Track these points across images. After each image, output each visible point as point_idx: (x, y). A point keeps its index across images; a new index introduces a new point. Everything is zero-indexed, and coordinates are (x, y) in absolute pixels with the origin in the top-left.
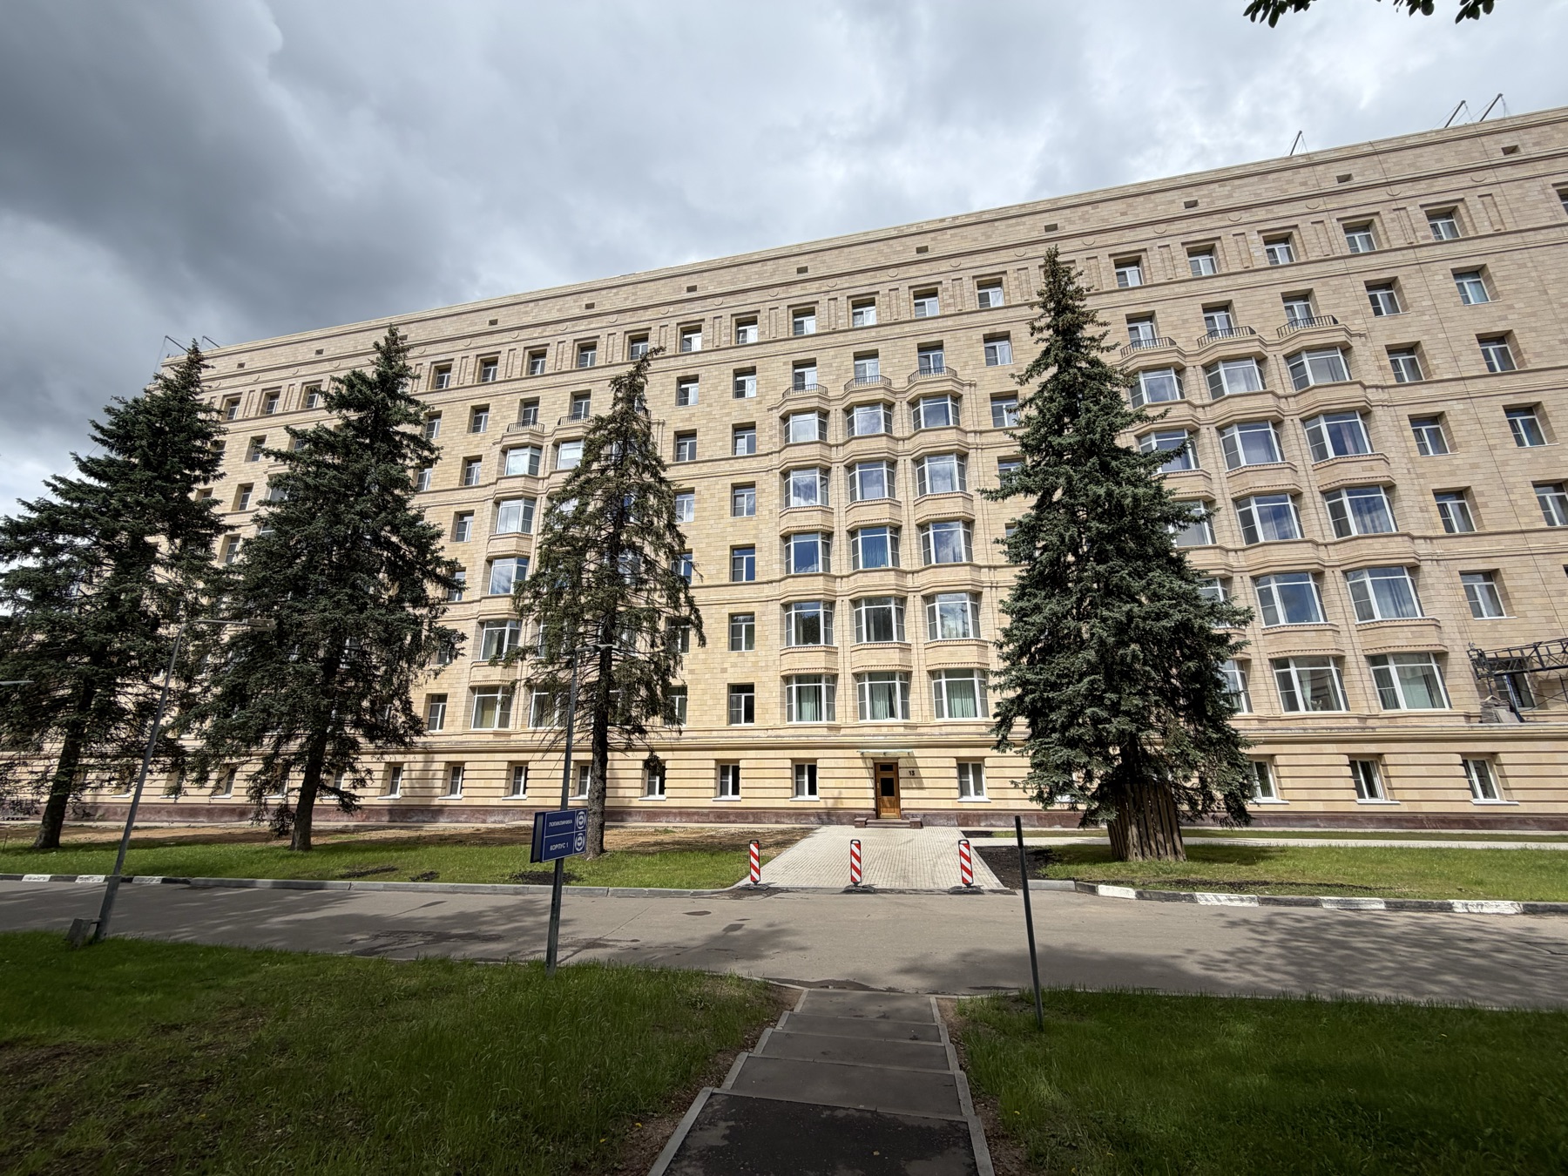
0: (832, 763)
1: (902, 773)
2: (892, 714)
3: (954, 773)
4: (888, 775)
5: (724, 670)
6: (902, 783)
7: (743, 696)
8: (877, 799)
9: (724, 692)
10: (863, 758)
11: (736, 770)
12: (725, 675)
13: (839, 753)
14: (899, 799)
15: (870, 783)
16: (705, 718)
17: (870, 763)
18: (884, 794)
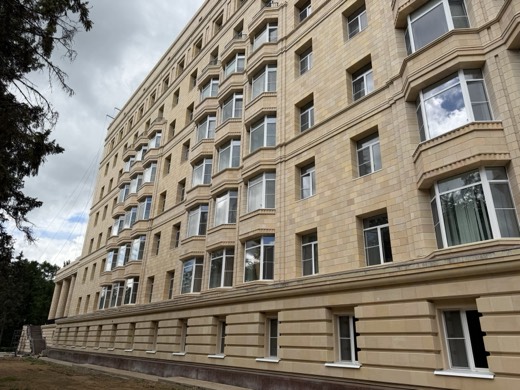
5: (351, 202)
7: (379, 227)
9: (353, 225)
12: (353, 207)
16: (336, 261)
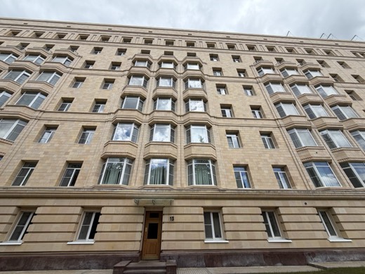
0: (113, 210)
1: (165, 218)
2: (164, 182)
3: (202, 218)
4: (154, 221)
5: (67, 153)
6: (164, 227)
7: (75, 169)
8: (143, 241)
9: (62, 165)
12: (66, 156)
13: (120, 202)
14: (160, 241)
15: (140, 227)
17: (143, 211)
18: (149, 237)
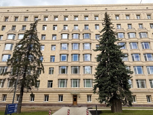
0: (66, 95)
1: (78, 97)
2: (77, 87)
4: (75, 97)
5: (47, 78)
7: (51, 82)
9: (47, 82)
10: (71, 94)
11: (48, 96)
13: (67, 93)
14: (77, 102)
15: (72, 99)
16: (43, 87)
18: (74, 101)
